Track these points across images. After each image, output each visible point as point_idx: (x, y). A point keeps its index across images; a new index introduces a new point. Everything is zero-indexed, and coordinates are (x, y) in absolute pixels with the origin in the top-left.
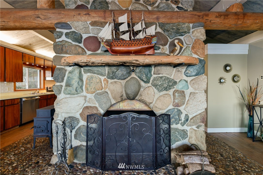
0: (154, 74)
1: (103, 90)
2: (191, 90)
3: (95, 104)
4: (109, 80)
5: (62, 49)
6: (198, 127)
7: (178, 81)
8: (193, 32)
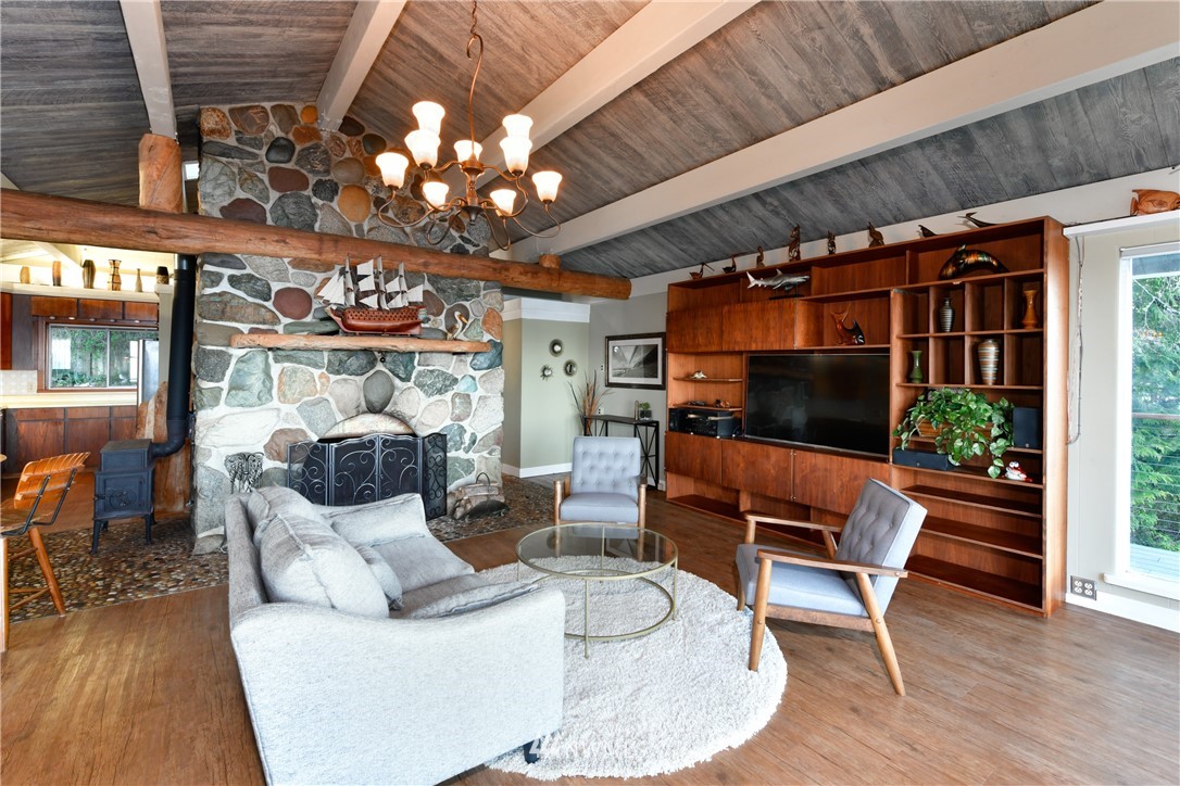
0: (419, 365)
1: (317, 396)
2: (481, 392)
3: (299, 423)
4: (331, 376)
5: (223, 312)
6: (490, 453)
7: (459, 377)
8: (485, 296)
